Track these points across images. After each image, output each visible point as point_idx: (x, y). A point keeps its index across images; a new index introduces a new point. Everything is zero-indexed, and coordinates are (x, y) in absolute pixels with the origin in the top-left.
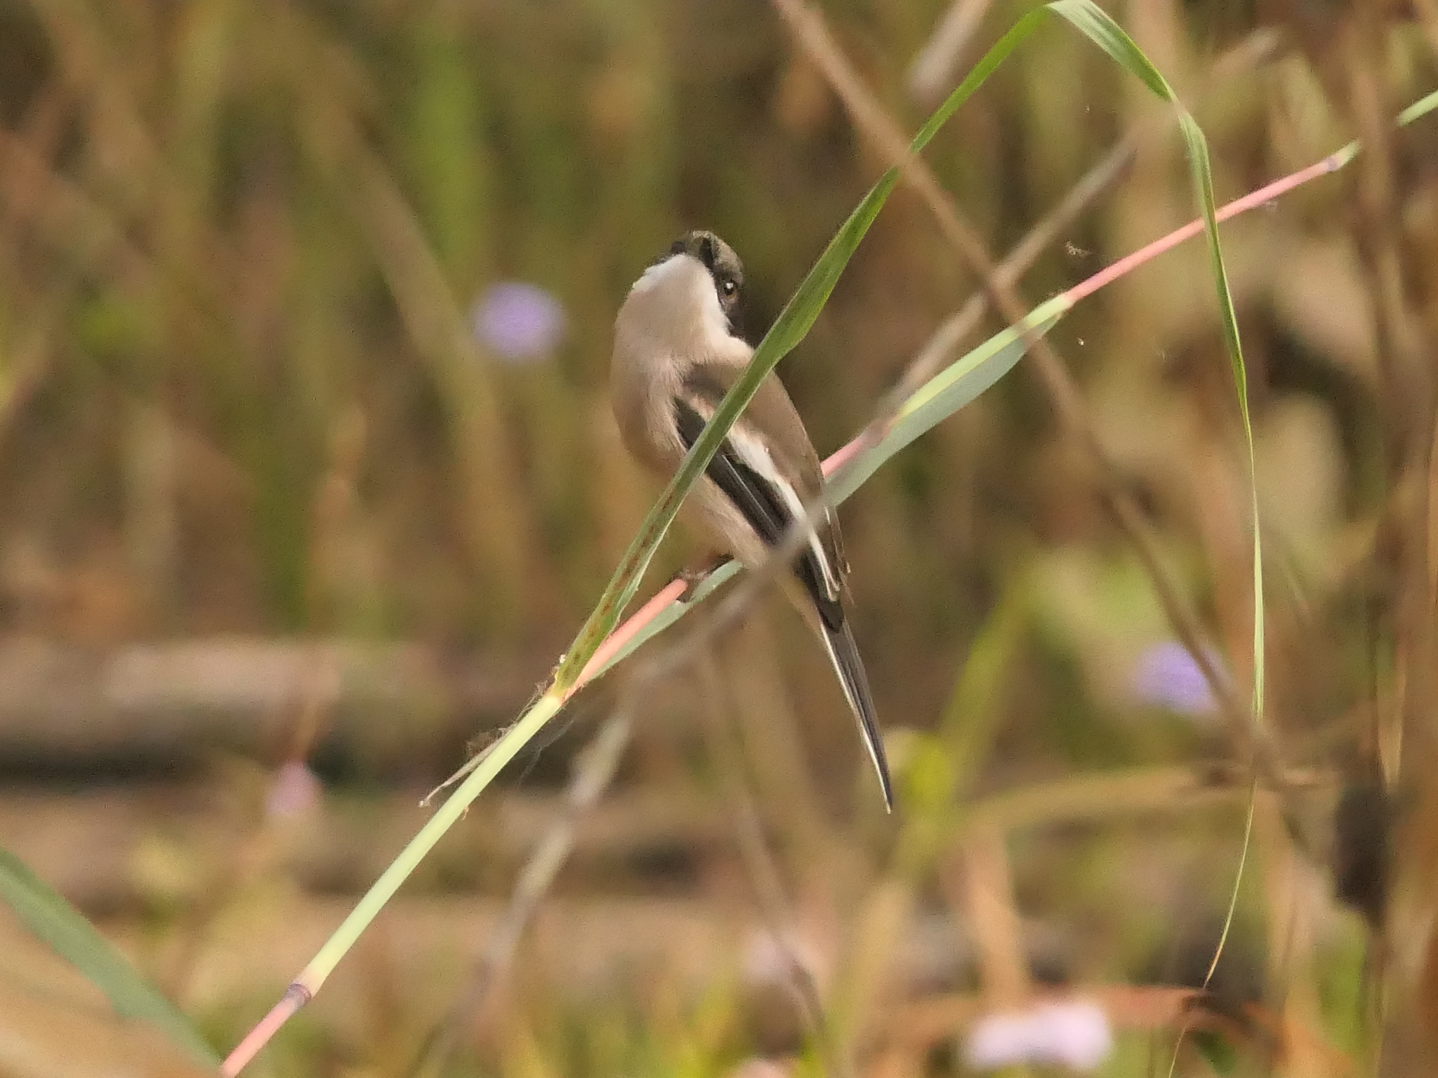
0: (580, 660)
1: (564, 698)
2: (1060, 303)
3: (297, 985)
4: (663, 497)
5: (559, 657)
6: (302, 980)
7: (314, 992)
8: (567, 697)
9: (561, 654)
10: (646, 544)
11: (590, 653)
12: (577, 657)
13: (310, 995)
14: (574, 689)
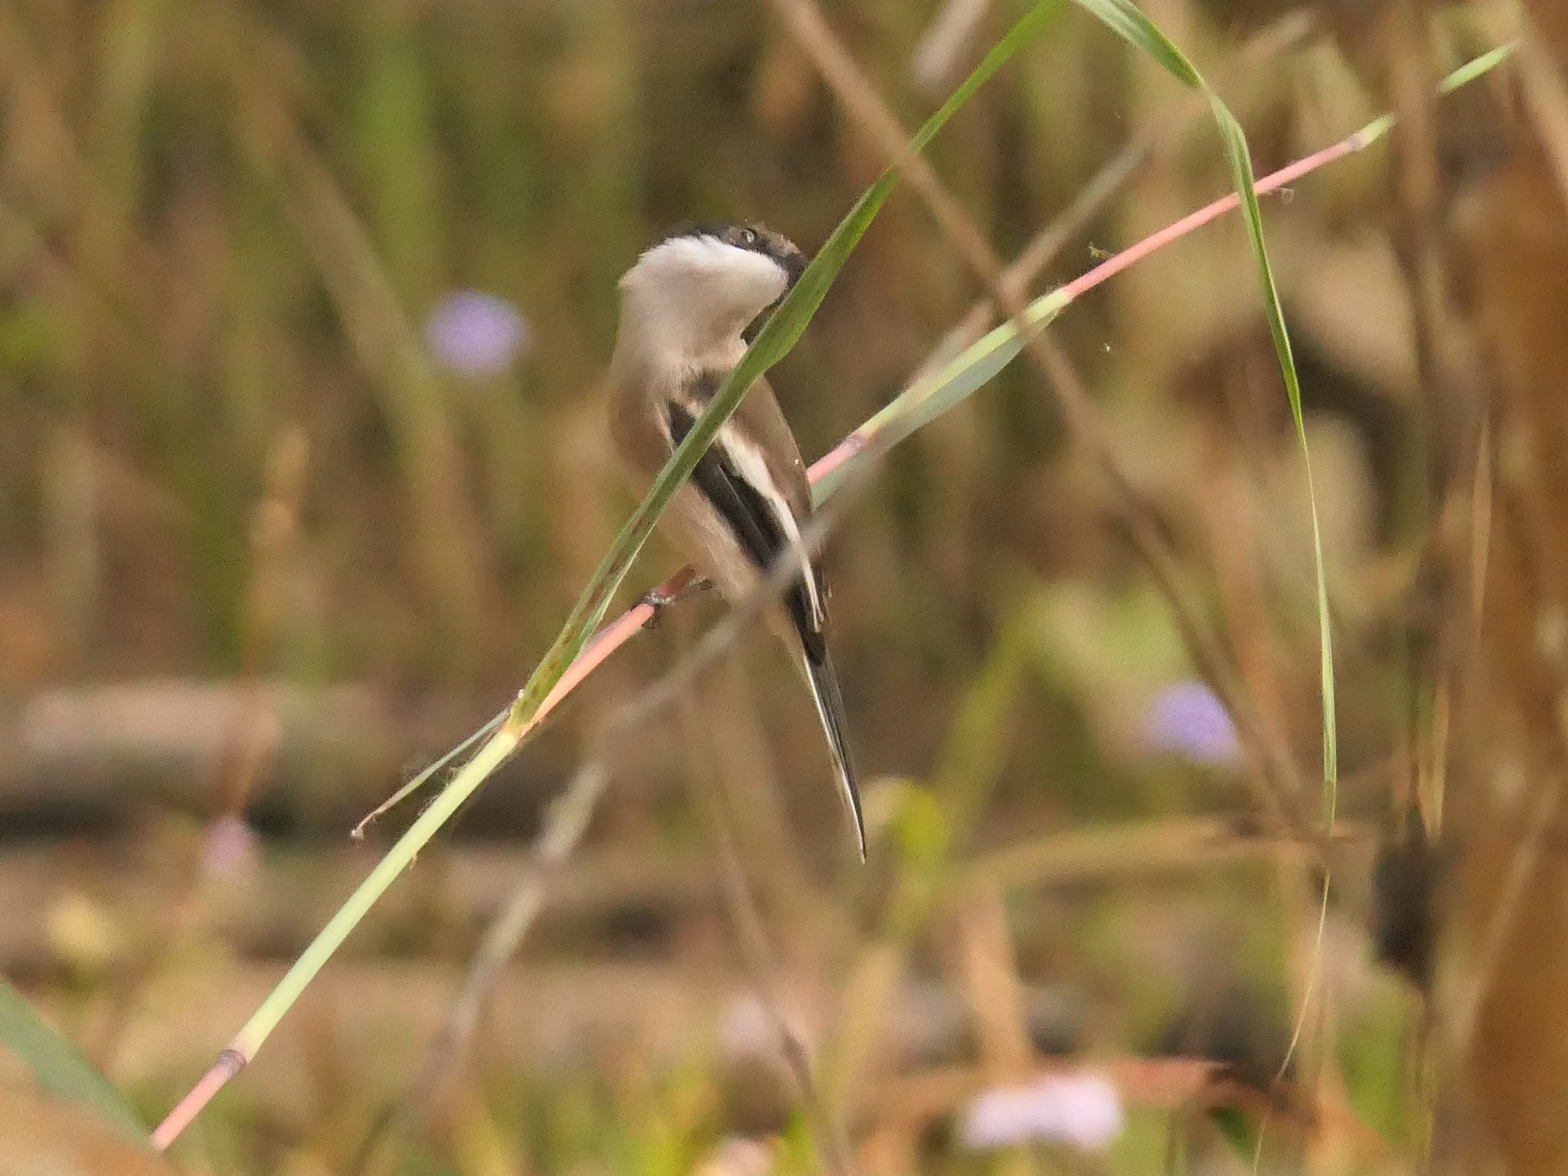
0: (538, 695)
1: (520, 735)
2: (1059, 298)
3: (230, 1051)
4: (633, 520)
5: (518, 692)
6: (236, 1046)
7: (249, 1058)
8: (523, 733)
9: (519, 689)
10: (614, 569)
11: (550, 687)
12: (535, 692)
13: (245, 1062)
14: (531, 725)
